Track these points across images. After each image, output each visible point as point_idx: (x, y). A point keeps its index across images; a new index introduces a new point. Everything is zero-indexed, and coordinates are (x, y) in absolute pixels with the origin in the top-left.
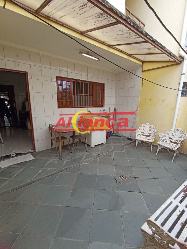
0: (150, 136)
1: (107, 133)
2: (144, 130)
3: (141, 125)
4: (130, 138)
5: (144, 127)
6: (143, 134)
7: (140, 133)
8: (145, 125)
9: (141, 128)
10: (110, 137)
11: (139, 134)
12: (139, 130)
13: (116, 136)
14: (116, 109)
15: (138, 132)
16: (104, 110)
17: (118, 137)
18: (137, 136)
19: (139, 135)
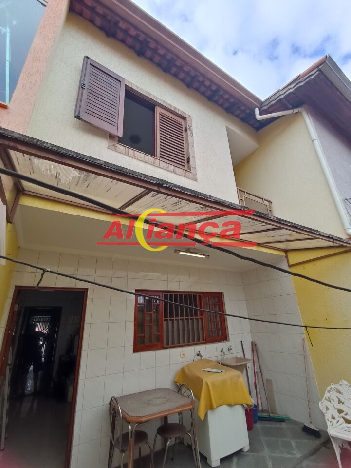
1: (246, 411)
2: (340, 402)
3: (328, 388)
4: (313, 427)
5: (338, 392)
6: (343, 414)
7: (336, 414)
8: (337, 386)
9: (332, 397)
10: (255, 422)
11: (333, 418)
12: (327, 403)
13: (270, 419)
14: (256, 344)
15: (327, 409)
16: (231, 349)
17: (278, 425)
18: (328, 423)
19: (335, 421)
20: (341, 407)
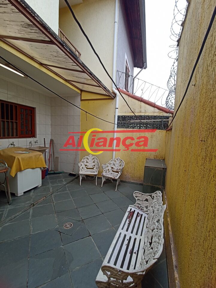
0: (94, 169)
1: (42, 171)
2: (87, 162)
3: (84, 158)
4: (73, 173)
6: (87, 167)
7: (84, 166)
8: (88, 157)
10: (46, 176)
12: (82, 163)
13: (54, 173)
14: (53, 140)
16: (37, 142)
17: (58, 175)
18: (80, 170)
19: (83, 169)
20: (87, 164)
